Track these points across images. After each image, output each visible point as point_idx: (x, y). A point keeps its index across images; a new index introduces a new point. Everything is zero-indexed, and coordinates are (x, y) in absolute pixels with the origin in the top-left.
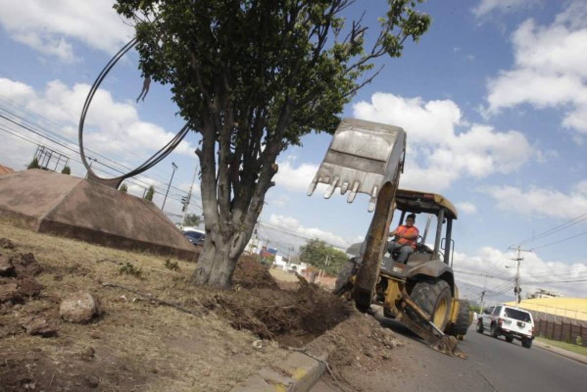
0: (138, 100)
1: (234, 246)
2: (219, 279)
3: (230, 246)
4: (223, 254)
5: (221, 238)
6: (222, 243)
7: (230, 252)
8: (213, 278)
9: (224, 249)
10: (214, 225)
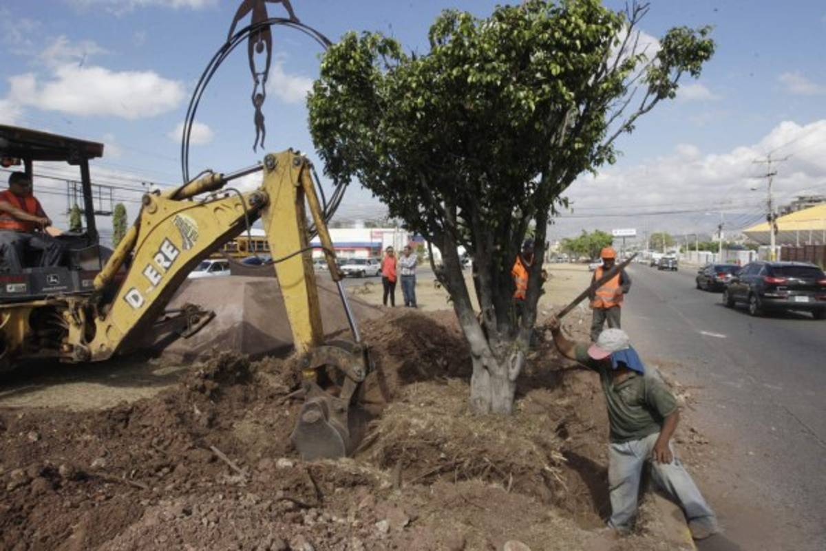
0: (255, 148)
1: (513, 367)
2: (504, 405)
3: (508, 368)
4: (501, 378)
5: (494, 361)
6: (497, 367)
7: (508, 374)
8: (496, 405)
9: (501, 372)
10: (484, 350)
